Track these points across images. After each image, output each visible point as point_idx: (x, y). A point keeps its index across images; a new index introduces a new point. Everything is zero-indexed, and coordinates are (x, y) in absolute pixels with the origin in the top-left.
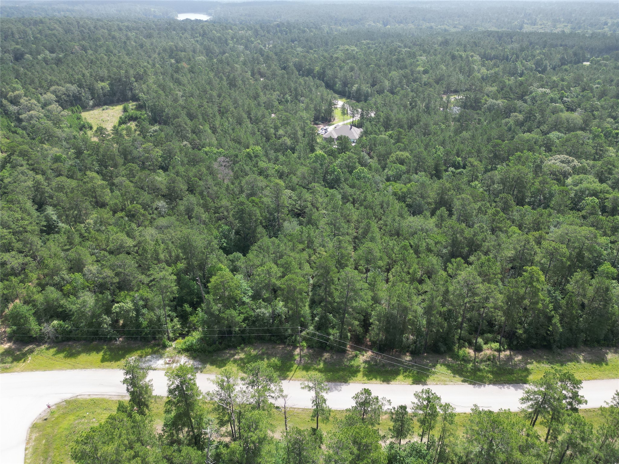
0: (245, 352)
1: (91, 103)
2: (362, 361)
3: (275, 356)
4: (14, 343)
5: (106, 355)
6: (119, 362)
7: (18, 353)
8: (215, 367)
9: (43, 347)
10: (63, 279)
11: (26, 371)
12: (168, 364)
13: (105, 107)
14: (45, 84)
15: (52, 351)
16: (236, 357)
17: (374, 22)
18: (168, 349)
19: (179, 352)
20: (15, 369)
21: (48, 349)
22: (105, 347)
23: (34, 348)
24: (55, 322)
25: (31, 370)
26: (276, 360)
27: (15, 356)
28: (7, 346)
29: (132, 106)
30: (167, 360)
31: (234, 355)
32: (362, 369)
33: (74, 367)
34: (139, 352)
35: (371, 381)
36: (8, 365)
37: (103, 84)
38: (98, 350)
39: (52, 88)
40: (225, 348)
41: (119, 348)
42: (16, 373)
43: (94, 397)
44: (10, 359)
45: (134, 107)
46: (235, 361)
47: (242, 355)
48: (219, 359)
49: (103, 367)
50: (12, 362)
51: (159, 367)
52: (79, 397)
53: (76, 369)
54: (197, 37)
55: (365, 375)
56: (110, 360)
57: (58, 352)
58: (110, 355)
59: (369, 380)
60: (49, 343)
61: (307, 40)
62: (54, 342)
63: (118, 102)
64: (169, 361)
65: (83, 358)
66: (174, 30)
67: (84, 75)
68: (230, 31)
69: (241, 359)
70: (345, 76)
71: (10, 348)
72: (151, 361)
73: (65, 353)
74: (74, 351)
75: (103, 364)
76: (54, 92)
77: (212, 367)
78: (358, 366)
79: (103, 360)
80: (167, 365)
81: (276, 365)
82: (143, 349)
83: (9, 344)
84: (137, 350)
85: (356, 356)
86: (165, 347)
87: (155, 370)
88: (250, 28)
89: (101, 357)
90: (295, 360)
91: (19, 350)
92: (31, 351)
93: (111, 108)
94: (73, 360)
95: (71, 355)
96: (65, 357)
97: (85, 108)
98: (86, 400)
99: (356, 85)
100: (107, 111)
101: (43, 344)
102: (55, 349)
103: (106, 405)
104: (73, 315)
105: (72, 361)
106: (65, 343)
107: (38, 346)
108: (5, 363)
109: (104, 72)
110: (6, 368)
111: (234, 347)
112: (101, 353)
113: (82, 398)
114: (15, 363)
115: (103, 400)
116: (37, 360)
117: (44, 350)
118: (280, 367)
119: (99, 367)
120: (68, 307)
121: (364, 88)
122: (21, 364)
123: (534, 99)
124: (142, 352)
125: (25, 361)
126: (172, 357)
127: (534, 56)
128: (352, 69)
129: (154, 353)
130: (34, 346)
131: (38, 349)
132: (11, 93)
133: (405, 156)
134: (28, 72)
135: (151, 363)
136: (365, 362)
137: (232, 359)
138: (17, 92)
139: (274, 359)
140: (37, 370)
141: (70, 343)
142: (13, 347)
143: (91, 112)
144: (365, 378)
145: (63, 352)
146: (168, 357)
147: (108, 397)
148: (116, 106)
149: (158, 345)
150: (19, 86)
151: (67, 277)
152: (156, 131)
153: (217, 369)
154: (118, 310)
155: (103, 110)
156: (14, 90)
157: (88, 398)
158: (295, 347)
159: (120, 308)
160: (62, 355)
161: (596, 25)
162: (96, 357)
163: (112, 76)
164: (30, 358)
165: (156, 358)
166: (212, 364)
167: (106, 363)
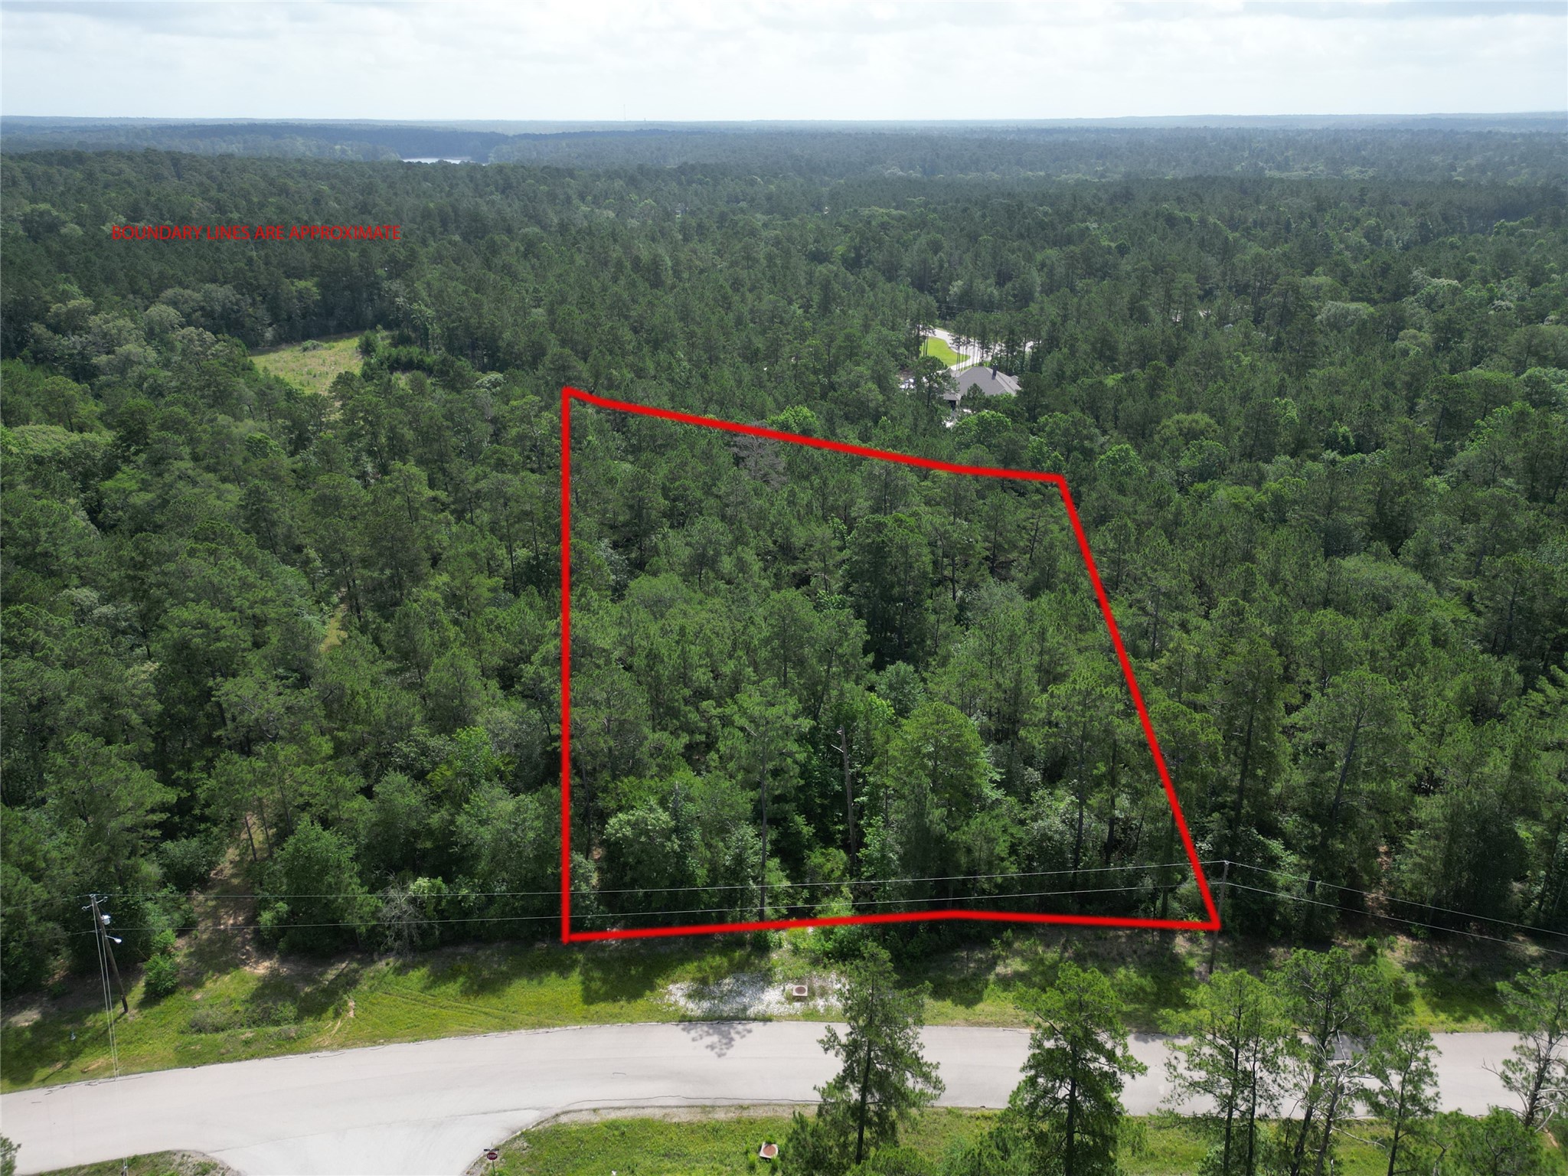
0: (1018, 953)
1: (269, 334)
2: (1399, 967)
3: (1124, 963)
4: (284, 960)
5: (592, 979)
6: (640, 1002)
7: (308, 989)
8: (949, 1003)
9: (381, 965)
10: (424, 751)
11: (354, 1045)
12: (799, 999)
13: (308, 343)
14: (144, 285)
15: (417, 976)
16: (1000, 969)
17: (902, 169)
18: (775, 956)
19: (815, 962)
20: (318, 1040)
21: (400, 971)
22: (580, 957)
23: (356, 971)
24: (423, 882)
25: (373, 1041)
26: (1132, 974)
27: (303, 1000)
28: (263, 968)
29: (383, 339)
30: (792, 987)
31: (992, 964)
32: (1413, 989)
33: (506, 1024)
34: (692, 967)
35: (1467, 1025)
36: (291, 1029)
37: (301, 284)
38: (564, 969)
39: (169, 293)
40: (956, 946)
41: (627, 959)
42: (324, 1053)
43: (613, 1116)
44: (289, 1010)
45: (388, 341)
46: (1006, 983)
47: (1015, 965)
48: (950, 977)
49: (601, 1020)
50: (298, 1019)
51: (775, 1009)
52: (564, 1119)
53: (515, 1028)
54: (492, 193)
55: (1435, 1008)
56: (612, 997)
57: (440, 977)
58: (604, 981)
59: (1459, 1020)
60: (399, 954)
61: (769, 198)
62: (413, 948)
63: (342, 331)
64: (800, 990)
65: (522, 992)
66: (426, 180)
67: (250, 261)
68: (568, 179)
69: (1020, 976)
70: (924, 261)
71: (274, 973)
72: (740, 994)
73: (461, 980)
74: (486, 973)
75: (593, 1008)
76: (174, 303)
77: (940, 1003)
78: (1398, 982)
79: (590, 998)
80: (797, 1005)
81: (1142, 989)
82: (700, 959)
83: (267, 964)
84: (682, 962)
85: (1371, 949)
86: (762, 947)
87: (766, 1019)
88: (612, 175)
89: (580, 987)
90: (1191, 971)
91: (309, 980)
92: (349, 982)
93: (326, 345)
94: (494, 1001)
95: (483, 986)
96: (466, 992)
97: (255, 345)
98: (590, 1129)
99: (960, 283)
100: (314, 352)
101: (381, 956)
102: (424, 971)
103: (661, 1140)
104: (476, 857)
105: (489, 1003)
106: (448, 950)
107: (368, 960)
108: (277, 1023)
109: (301, 254)
110: (289, 1039)
111: (983, 942)
112: (576, 976)
113: (575, 1123)
114: (309, 1023)
115: (646, 1124)
116: (377, 1009)
117: (391, 977)
118: (1157, 995)
119: (587, 1019)
120: (466, 829)
121: (982, 287)
122: (332, 1027)
123: (1430, 303)
124: (700, 969)
125: (337, 1014)
126: (800, 980)
127: (1358, 221)
128: (936, 247)
129: (737, 968)
130: (355, 965)
131: (369, 972)
132: (54, 308)
133: (1202, 424)
134: (93, 258)
135: (746, 1000)
136: (1410, 967)
137: (992, 977)
138: (73, 304)
139: (1122, 971)
140: (389, 1039)
141: (464, 950)
142: (284, 971)
143: (273, 356)
144: (1443, 1016)
145: (453, 976)
146: (787, 979)
147: (658, 1114)
148: (336, 340)
149: (740, 944)
150: (75, 289)
151: (435, 742)
152: (495, 384)
153: (961, 1008)
154: (628, 831)
155: (305, 349)
156: (65, 297)
157: (595, 1119)
158: (1168, 934)
159: (634, 825)
160: (453, 988)
161: (1431, 171)
162: (568, 987)
163: (325, 264)
164: (351, 1004)
165: (753, 983)
166: (938, 993)
167: (601, 1007)
